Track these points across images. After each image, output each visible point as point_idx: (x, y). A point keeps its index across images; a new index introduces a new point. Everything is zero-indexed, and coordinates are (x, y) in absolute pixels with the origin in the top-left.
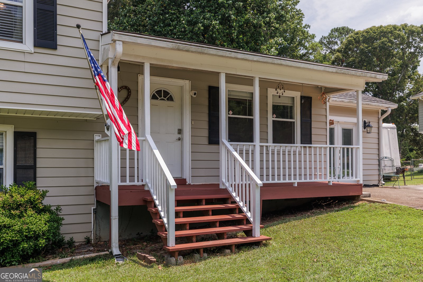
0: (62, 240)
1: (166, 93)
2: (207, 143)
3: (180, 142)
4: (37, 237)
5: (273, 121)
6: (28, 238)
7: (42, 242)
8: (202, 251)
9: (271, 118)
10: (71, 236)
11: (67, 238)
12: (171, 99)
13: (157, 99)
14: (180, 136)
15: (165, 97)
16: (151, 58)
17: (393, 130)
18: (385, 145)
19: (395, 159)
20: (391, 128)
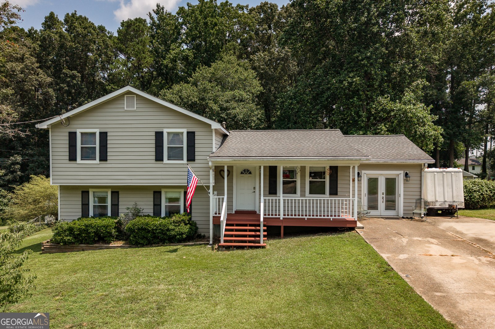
0: (200, 235)
1: (248, 171)
2: (268, 194)
3: (254, 193)
4: (182, 234)
5: (310, 181)
6: (179, 235)
7: (184, 236)
8: (233, 247)
9: (308, 179)
10: (204, 233)
11: (202, 234)
12: (250, 173)
13: (243, 173)
14: (254, 190)
15: (247, 172)
16: (227, 164)
17: (458, 173)
18: (447, 185)
19: (457, 196)
20: (455, 172)
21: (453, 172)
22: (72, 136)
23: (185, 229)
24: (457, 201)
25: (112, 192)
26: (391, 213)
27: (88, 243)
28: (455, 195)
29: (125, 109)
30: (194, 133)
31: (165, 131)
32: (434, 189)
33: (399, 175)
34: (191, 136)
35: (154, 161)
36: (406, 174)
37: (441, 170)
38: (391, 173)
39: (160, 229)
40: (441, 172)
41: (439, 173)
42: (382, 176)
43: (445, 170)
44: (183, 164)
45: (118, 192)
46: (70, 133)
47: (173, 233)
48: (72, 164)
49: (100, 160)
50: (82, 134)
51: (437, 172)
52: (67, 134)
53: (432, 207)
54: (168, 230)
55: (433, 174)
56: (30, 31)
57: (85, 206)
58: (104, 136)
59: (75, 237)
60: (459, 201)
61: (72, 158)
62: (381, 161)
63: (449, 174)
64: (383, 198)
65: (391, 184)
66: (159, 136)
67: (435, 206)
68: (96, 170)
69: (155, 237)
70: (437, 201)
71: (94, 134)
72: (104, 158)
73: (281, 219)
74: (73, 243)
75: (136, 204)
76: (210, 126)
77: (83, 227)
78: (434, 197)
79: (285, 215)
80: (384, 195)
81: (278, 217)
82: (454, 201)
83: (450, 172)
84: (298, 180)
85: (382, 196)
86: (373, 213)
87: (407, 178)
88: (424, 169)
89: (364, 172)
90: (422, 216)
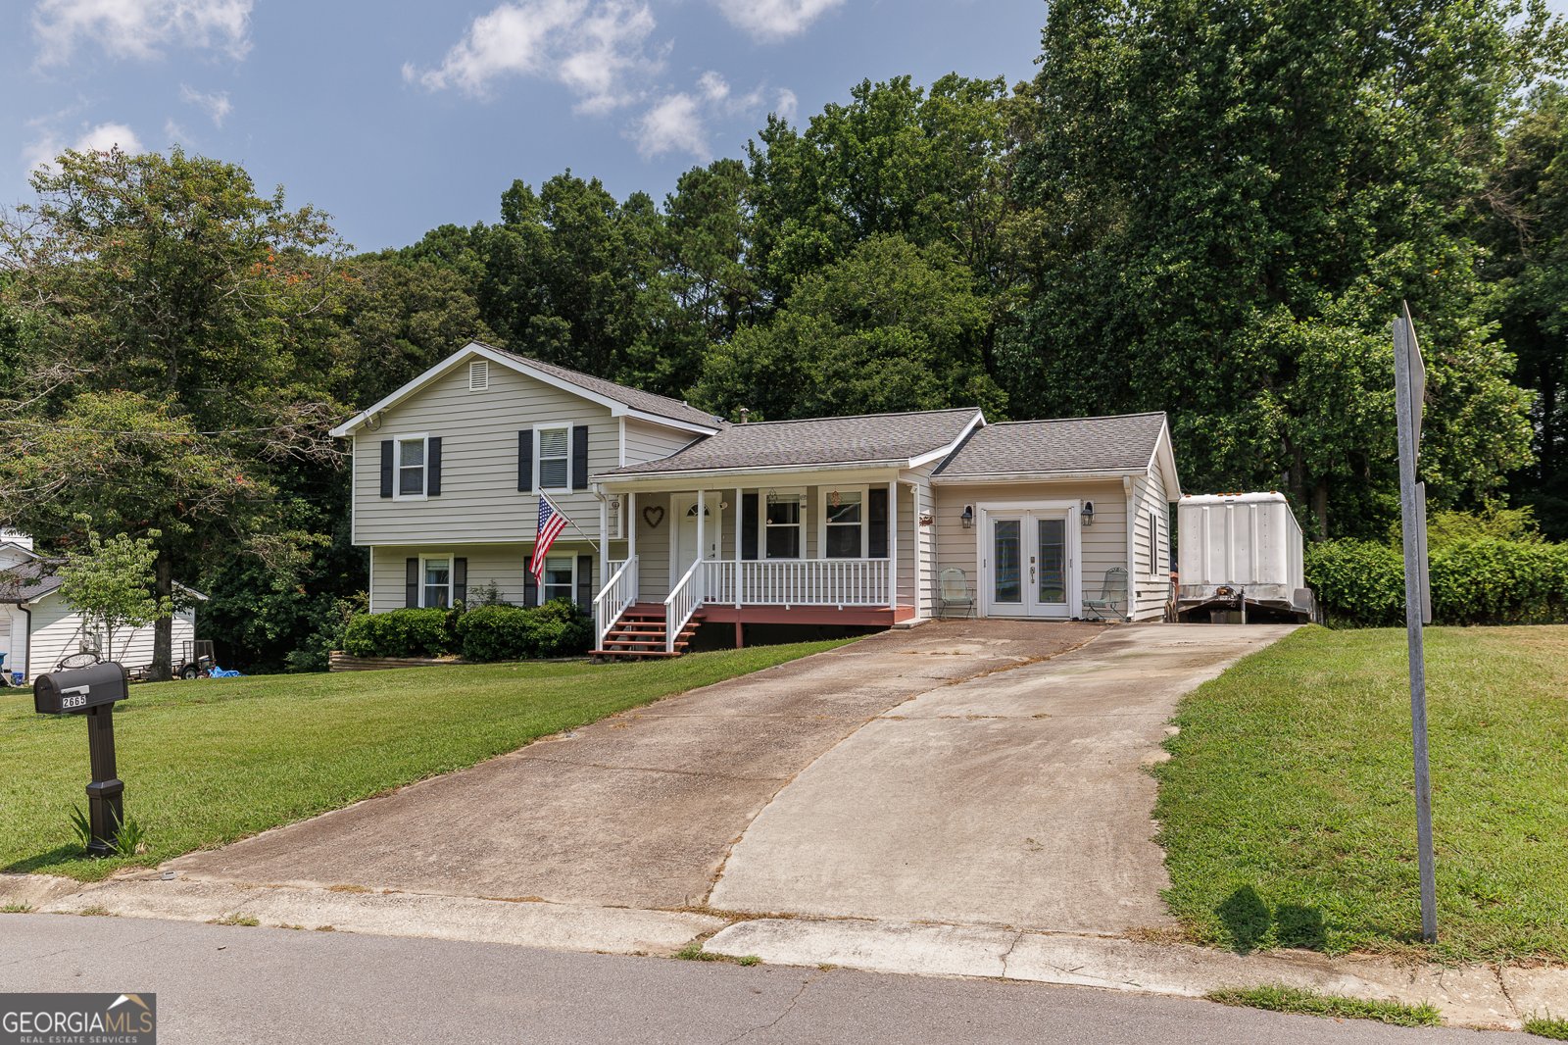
4: (550, 638)
5: (828, 526)
6: (545, 640)
7: (554, 642)
9: (823, 523)
13: (692, 514)
17: (1268, 507)
18: (1237, 540)
19: (1264, 568)
20: (1259, 503)
21: (1253, 503)
22: (387, 447)
23: (558, 628)
24: (1263, 582)
25: (456, 560)
26: (1052, 609)
27: (398, 656)
28: (1257, 564)
29: (471, 389)
30: (585, 428)
31: (537, 428)
32: (1199, 550)
33: (1070, 509)
34: (581, 433)
35: (516, 492)
36: (1089, 506)
37: (1225, 498)
38: (1051, 507)
39: (510, 626)
40: (1222, 504)
41: (1215, 508)
42: (1029, 515)
43: (1234, 498)
44: (566, 495)
45: (465, 560)
46: (383, 443)
47: (534, 635)
48: (386, 504)
49: (429, 494)
50: (404, 443)
51: (1210, 505)
52: (379, 446)
53: (1195, 599)
54: (524, 629)
55: (1200, 509)
56: (475, 231)
57: (412, 587)
58: (436, 444)
59: (377, 640)
60: (1269, 581)
61: (386, 492)
62: (1011, 477)
63: (1243, 509)
64: (1033, 570)
65: (1052, 534)
66: (525, 437)
67: (1202, 595)
68: (422, 512)
69: (504, 644)
70: (1207, 583)
71: (420, 442)
72: (435, 490)
73: (738, 607)
74: (373, 654)
75: (493, 584)
76: (608, 410)
77: (389, 622)
78: (1199, 573)
79: (745, 600)
80: (1036, 565)
81: (731, 603)
82: (1255, 584)
83: (1248, 503)
84: (803, 525)
85: (1030, 565)
86: (1008, 609)
87: (1090, 515)
88: (1127, 491)
89: (981, 507)
90: (1129, 615)
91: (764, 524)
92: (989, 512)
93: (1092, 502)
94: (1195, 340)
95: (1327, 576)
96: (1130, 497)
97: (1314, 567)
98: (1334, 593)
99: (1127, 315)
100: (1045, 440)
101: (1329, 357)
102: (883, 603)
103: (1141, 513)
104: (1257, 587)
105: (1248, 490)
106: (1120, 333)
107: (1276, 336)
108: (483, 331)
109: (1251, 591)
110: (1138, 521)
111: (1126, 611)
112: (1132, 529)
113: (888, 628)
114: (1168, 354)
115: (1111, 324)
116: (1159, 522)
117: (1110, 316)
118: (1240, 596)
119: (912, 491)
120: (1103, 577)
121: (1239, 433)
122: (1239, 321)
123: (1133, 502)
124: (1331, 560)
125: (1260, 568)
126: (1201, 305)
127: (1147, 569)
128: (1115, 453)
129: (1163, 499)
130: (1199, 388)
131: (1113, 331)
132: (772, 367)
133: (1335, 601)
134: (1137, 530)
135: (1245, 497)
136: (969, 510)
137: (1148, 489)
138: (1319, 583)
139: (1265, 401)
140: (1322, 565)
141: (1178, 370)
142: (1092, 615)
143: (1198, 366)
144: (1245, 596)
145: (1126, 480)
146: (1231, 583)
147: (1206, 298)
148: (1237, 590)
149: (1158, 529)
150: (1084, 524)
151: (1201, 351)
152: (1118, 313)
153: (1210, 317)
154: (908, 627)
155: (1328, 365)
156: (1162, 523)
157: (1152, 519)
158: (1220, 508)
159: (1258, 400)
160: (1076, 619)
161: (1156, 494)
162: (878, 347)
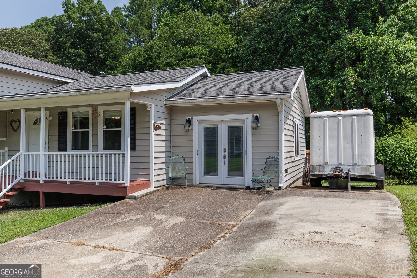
5: (104, 131)
17: (363, 118)
18: (344, 138)
19: (361, 155)
20: (357, 115)
21: (354, 115)
24: (360, 163)
26: (235, 181)
28: (356, 153)
32: (322, 144)
33: (246, 120)
36: (257, 118)
37: (337, 113)
38: (235, 119)
40: (335, 116)
41: (331, 119)
42: (223, 123)
43: (343, 112)
51: (328, 117)
53: (319, 173)
55: (322, 120)
60: (364, 163)
63: (348, 120)
64: (224, 157)
67: (323, 171)
70: (326, 164)
73: (41, 181)
78: (322, 158)
79: (46, 177)
80: (227, 154)
81: (38, 179)
82: (355, 165)
83: (351, 116)
84: (90, 130)
85: (223, 154)
86: (211, 179)
87: (257, 124)
88: (279, 108)
89: (196, 119)
90: (280, 185)
91: (70, 130)
92: (200, 122)
93: (258, 115)
94: (319, 45)
95: (386, 156)
96: (281, 112)
97: (380, 151)
98: (390, 164)
99: (289, 37)
100: (236, 82)
101: (381, 48)
102: (121, 181)
103: (288, 122)
104: (357, 167)
105: (351, 108)
106: (287, 45)
107: (354, 43)
108: (50, 55)
109: (353, 169)
110: (286, 127)
111: (278, 182)
112: (282, 132)
113: (123, 198)
114: (306, 52)
115: (283, 41)
116: (300, 127)
117: (282, 38)
118: (347, 173)
119: (148, 109)
120: (264, 161)
121: (338, 87)
122: (338, 36)
123: (283, 115)
124: (389, 147)
125: (358, 155)
126: (322, 28)
127: (293, 154)
128: (273, 86)
129: (302, 116)
130: (321, 67)
131: (284, 44)
132: (143, 62)
133: (391, 169)
134: (285, 132)
135: (349, 112)
136: (189, 121)
137: (293, 109)
138: (382, 159)
139: (350, 72)
140: (384, 150)
141: (311, 58)
142: (257, 186)
143: (320, 56)
144: (350, 173)
145: (278, 101)
146: (341, 164)
147: (324, 25)
148: (345, 169)
149: (300, 131)
150: (253, 129)
151: (321, 50)
152: (285, 36)
153: (325, 34)
154: (135, 198)
155: (380, 53)
156: (302, 128)
157: (296, 126)
158: (334, 119)
159: (346, 72)
160: (248, 188)
161: (298, 113)
162: (187, 53)
